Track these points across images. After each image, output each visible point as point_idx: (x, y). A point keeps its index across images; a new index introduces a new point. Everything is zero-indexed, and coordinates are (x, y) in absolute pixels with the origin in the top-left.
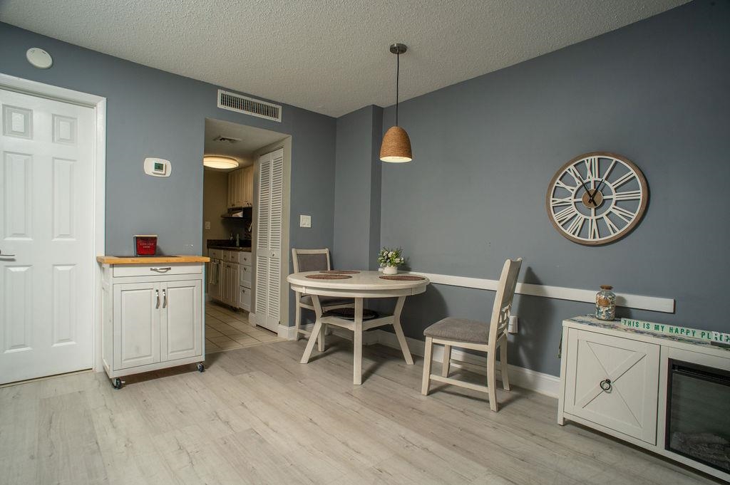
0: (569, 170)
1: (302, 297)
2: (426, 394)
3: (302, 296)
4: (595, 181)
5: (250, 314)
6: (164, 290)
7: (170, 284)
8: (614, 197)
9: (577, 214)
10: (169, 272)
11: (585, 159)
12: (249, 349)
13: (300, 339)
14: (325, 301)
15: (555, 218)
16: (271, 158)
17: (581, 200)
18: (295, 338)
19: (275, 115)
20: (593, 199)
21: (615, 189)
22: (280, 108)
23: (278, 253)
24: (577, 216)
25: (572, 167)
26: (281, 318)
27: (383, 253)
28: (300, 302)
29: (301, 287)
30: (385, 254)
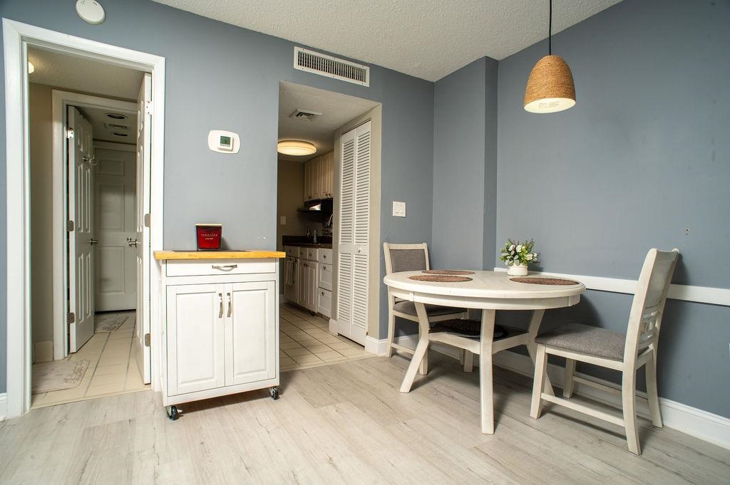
1: (396, 303)
2: (536, 417)
3: (398, 301)
5: (331, 321)
6: (229, 294)
7: (237, 287)
10: (235, 271)
12: (331, 367)
13: (392, 355)
16: (355, 135)
18: (387, 353)
19: (361, 78)
22: (367, 69)
23: (365, 249)
26: (369, 328)
27: (508, 249)
28: (394, 309)
29: (407, 292)
30: (511, 249)
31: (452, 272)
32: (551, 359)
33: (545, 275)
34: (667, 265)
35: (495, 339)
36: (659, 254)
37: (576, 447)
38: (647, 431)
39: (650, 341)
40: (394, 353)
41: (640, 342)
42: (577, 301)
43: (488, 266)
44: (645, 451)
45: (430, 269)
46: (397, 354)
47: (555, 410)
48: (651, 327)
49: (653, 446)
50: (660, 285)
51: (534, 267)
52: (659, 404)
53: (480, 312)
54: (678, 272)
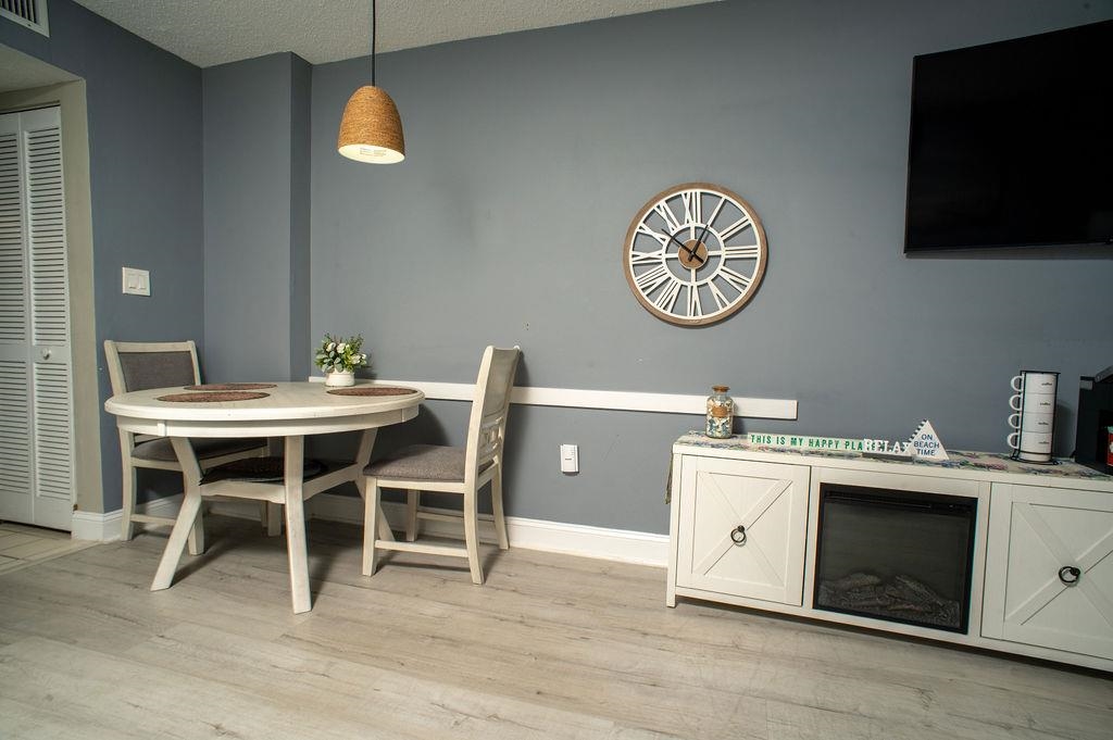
0: (659, 207)
1: (136, 445)
3: (138, 441)
4: (696, 228)
8: (724, 253)
9: (670, 278)
11: (682, 193)
14: (203, 448)
15: (636, 283)
17: (676, 255)
18: (122, 534)
20: (694, 255)
21: (725, 241)
23: (62, 353)
24: (671, 282)
25: (662, 203)
26: (79, 495)
27: (325, 347)
28: (133, 455)
29: (154, 422)
30: (329, 348)
31: (239, 387)
32: (387, 495)
33: (379, 383)
34: (507, 366)
35: (306, 478)
36: (495, 351)
37: (417, 596)
38: (492, 557)
39: (494, 453)
40: (138, 530)
41: (480, 456)
42: (415, 414)
43: (299, 374)
44: (489, 578)
45: (203, 382)
46: (145, 532)
47: (397, 559)
48: (493, 438)
49: (499, 570)
50: (501, 388)
51: (363, 373)
52: (506, 524)
53: (281, 440)
54: (520, 373)
